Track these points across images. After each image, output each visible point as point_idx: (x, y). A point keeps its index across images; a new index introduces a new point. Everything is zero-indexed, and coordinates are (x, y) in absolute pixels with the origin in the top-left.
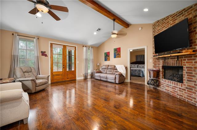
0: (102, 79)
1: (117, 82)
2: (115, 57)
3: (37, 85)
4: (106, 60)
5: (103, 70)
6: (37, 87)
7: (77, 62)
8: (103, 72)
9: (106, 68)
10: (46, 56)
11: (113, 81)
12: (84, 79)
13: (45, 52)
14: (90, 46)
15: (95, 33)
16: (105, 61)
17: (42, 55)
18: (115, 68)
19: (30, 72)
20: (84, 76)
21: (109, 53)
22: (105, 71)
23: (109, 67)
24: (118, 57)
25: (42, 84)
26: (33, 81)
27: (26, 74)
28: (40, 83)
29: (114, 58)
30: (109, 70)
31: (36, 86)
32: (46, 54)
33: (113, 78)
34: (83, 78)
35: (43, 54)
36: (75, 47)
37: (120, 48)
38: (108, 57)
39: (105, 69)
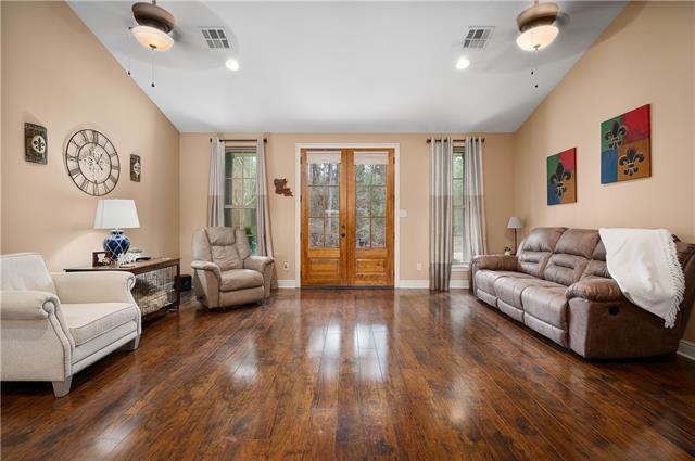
0: (503, 306)
1: (579, 343)
2: (609, 176)
3: (222, 288)
4: (554, 198)
5: (531, 256)
6: (222, 294)
7: (398, 214)
8: (525, 266)
9: (545, 246)
10: (287, 193)
11: (554, 332)
12: (430, 290)
13: (285, 182)
14: (468, 134)
15: (463, 63)
16: (550, 203)
17: (279, 191)
18: (594, 253)
19: (228, 245)
20: (431, 279)
21: (571, 155)
22: (536, 262)
23: (563, 243)
24: (631, 175)
25: (238, 285)
26: (210, 274)
27: (217, 250)
28: (233, 281)
29: (604, 181)
30: (557, 258)
31: (220, 290)
32: (288, 189)
33: (554, 312)
34: (425, 284)
35: (281, 187)
36: (391, 151)
37: (648, 107)
38: (564, 182)
39: (540, 250)
